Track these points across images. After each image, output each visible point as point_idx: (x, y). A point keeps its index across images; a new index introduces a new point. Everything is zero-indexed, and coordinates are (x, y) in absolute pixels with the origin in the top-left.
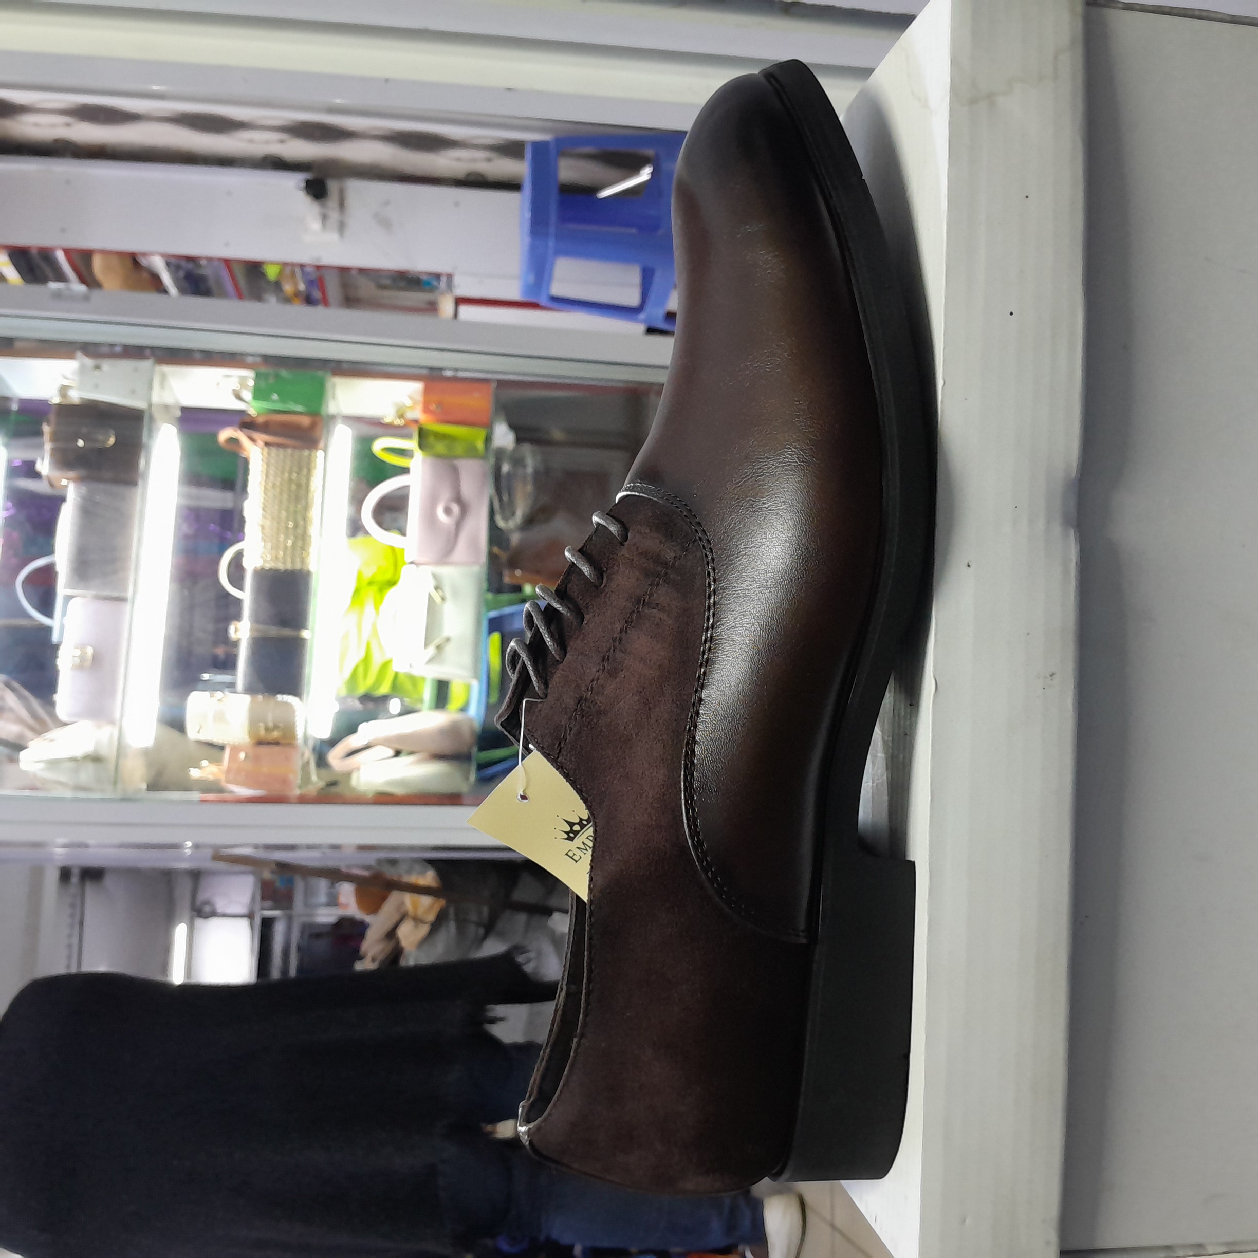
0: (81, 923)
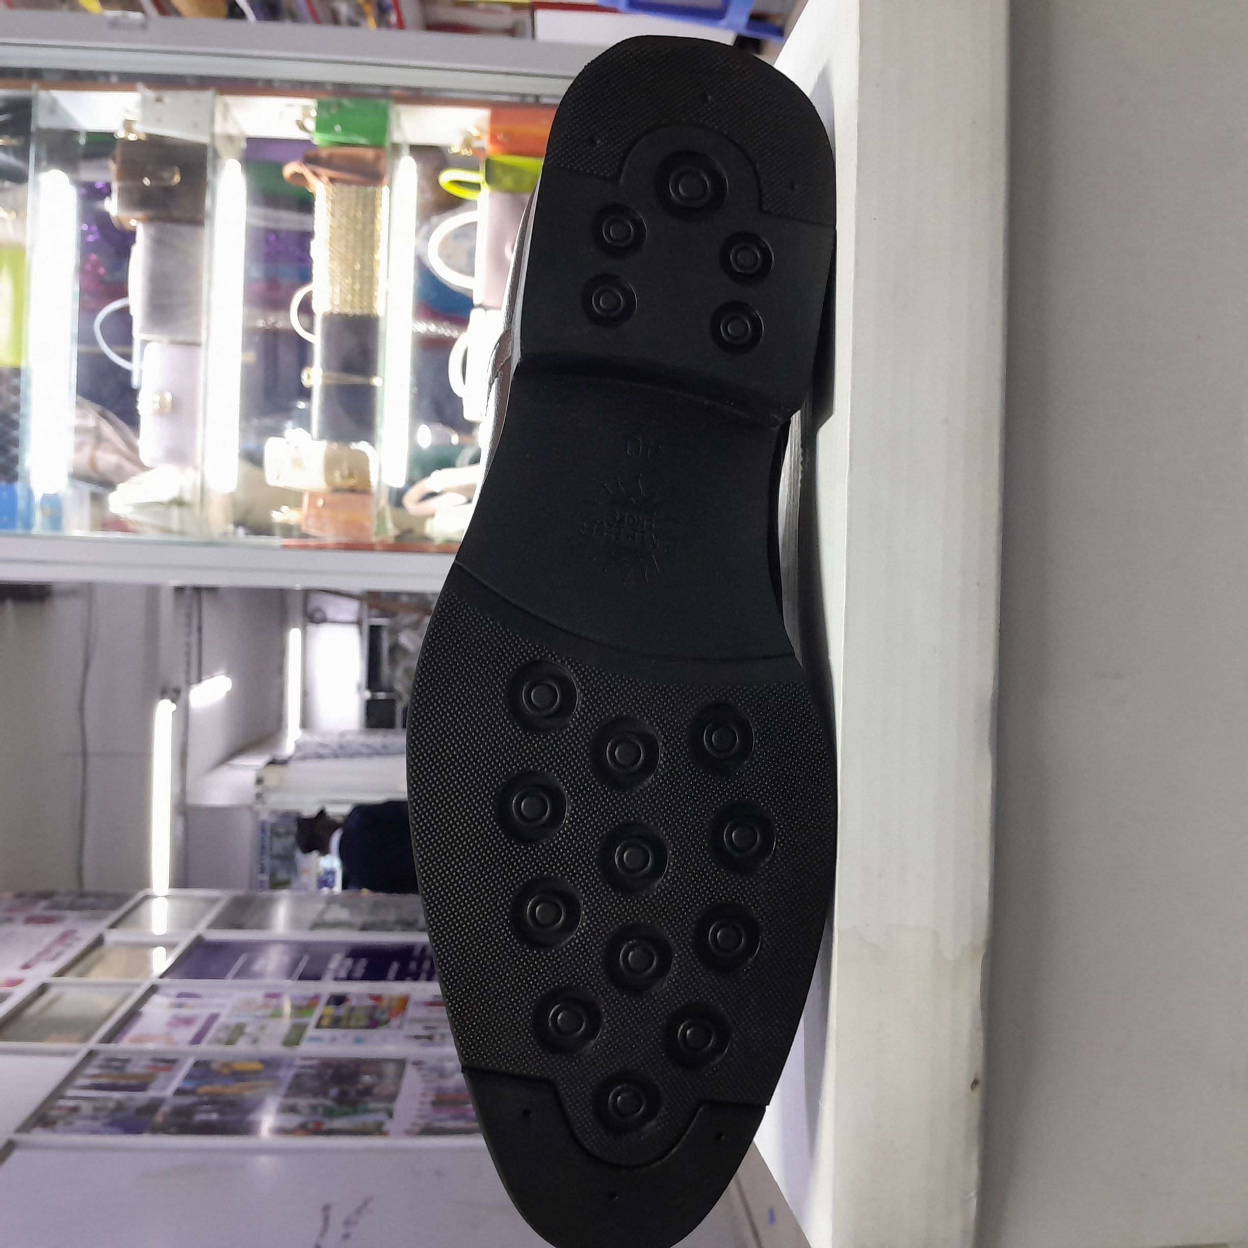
0: (200, 630)
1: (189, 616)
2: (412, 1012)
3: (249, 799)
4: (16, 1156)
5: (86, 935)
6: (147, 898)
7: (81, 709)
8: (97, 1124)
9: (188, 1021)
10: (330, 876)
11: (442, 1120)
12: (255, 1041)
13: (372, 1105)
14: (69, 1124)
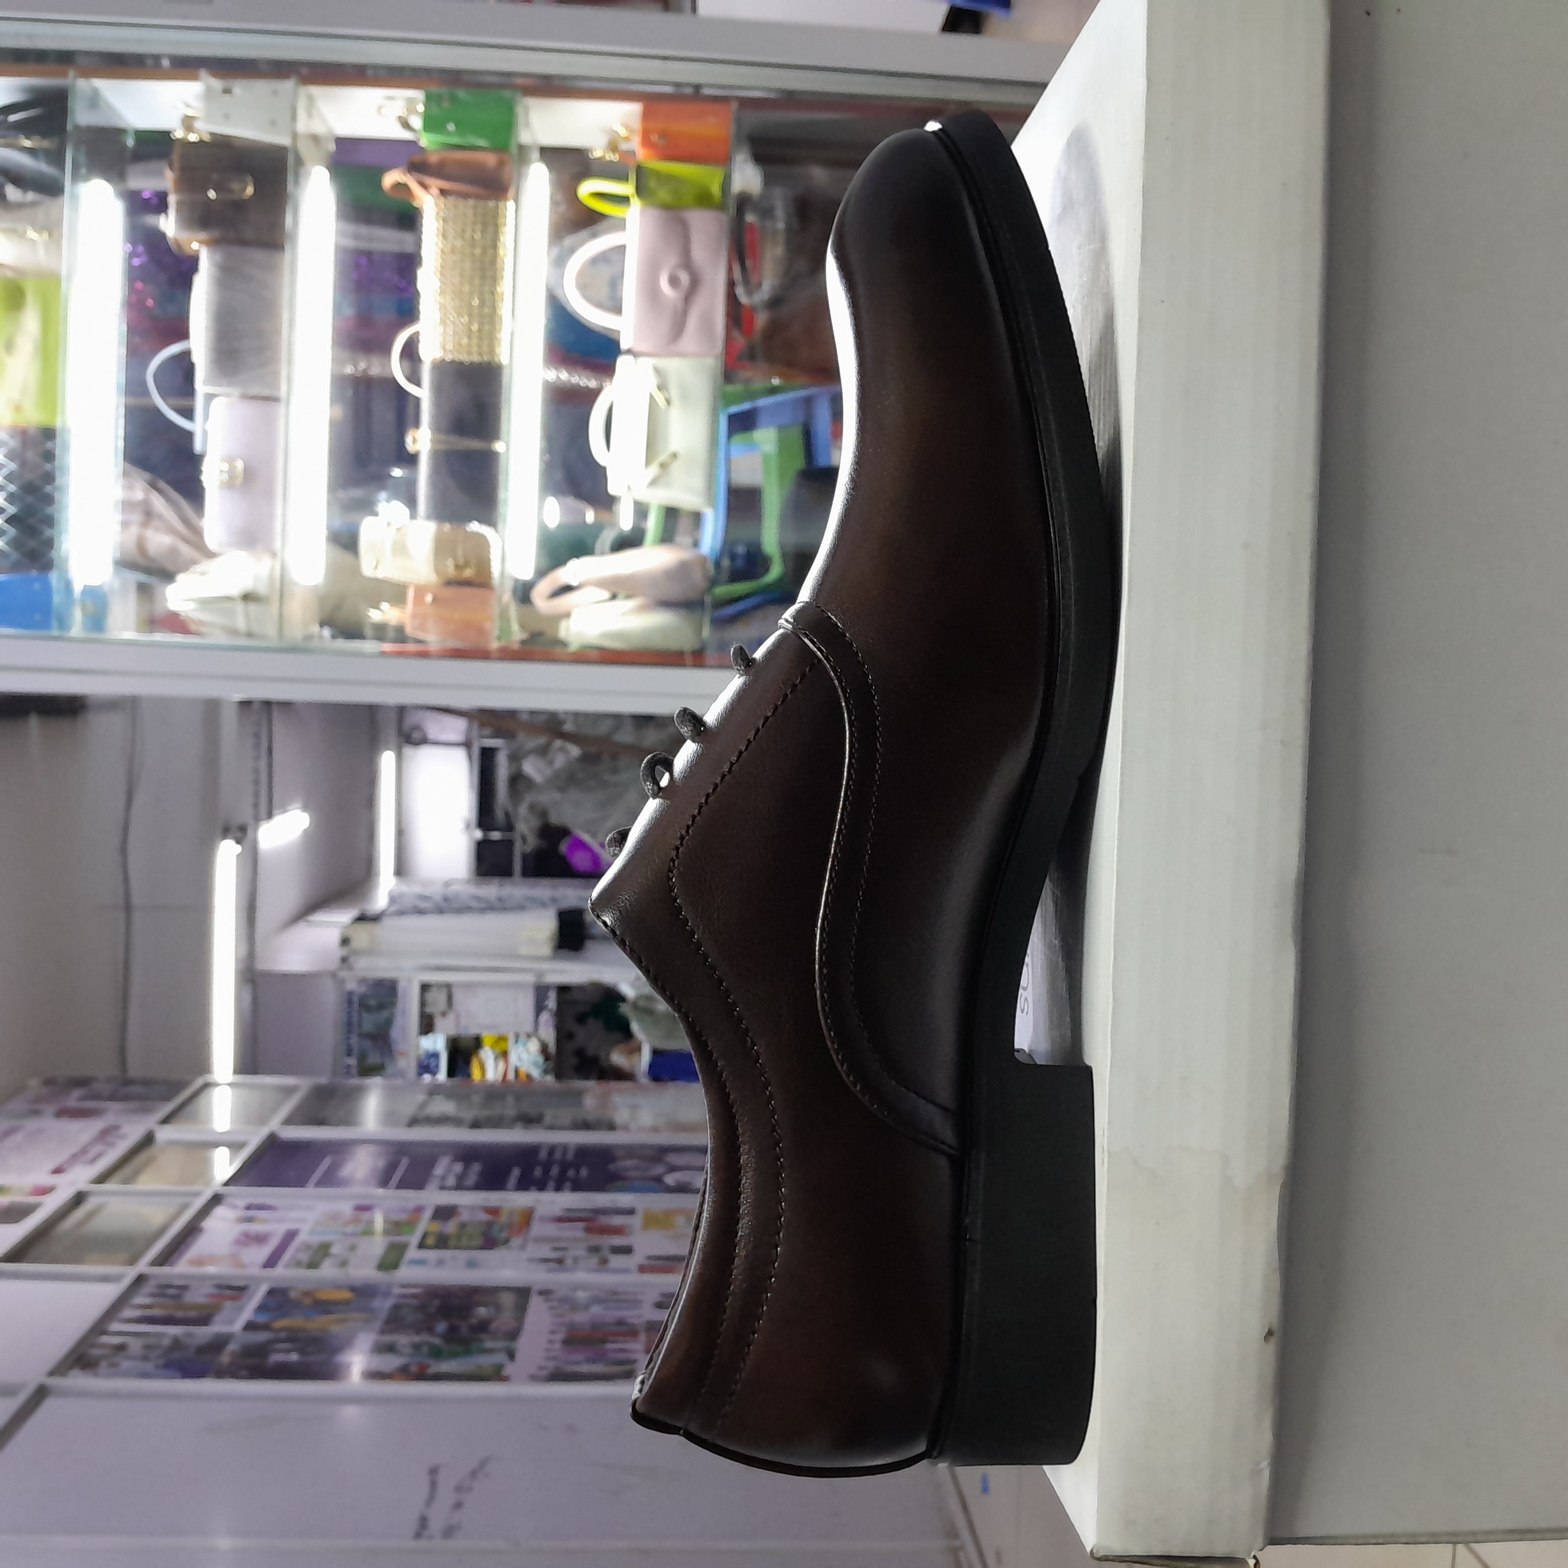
0: (269, 752)
1: (257, 735)
2: (537, 1229)
3: (333, 963)
4: (49, 1405)
5: (133, 1132)
6: (207, 1086)
7: (123, 850)
8: (149, 1367)
9: (260, 1239)
10: (432, 1060)
11: (576, 1363)
12: (344, 1264)
13: (489, 1344)
14: (114, 1365)
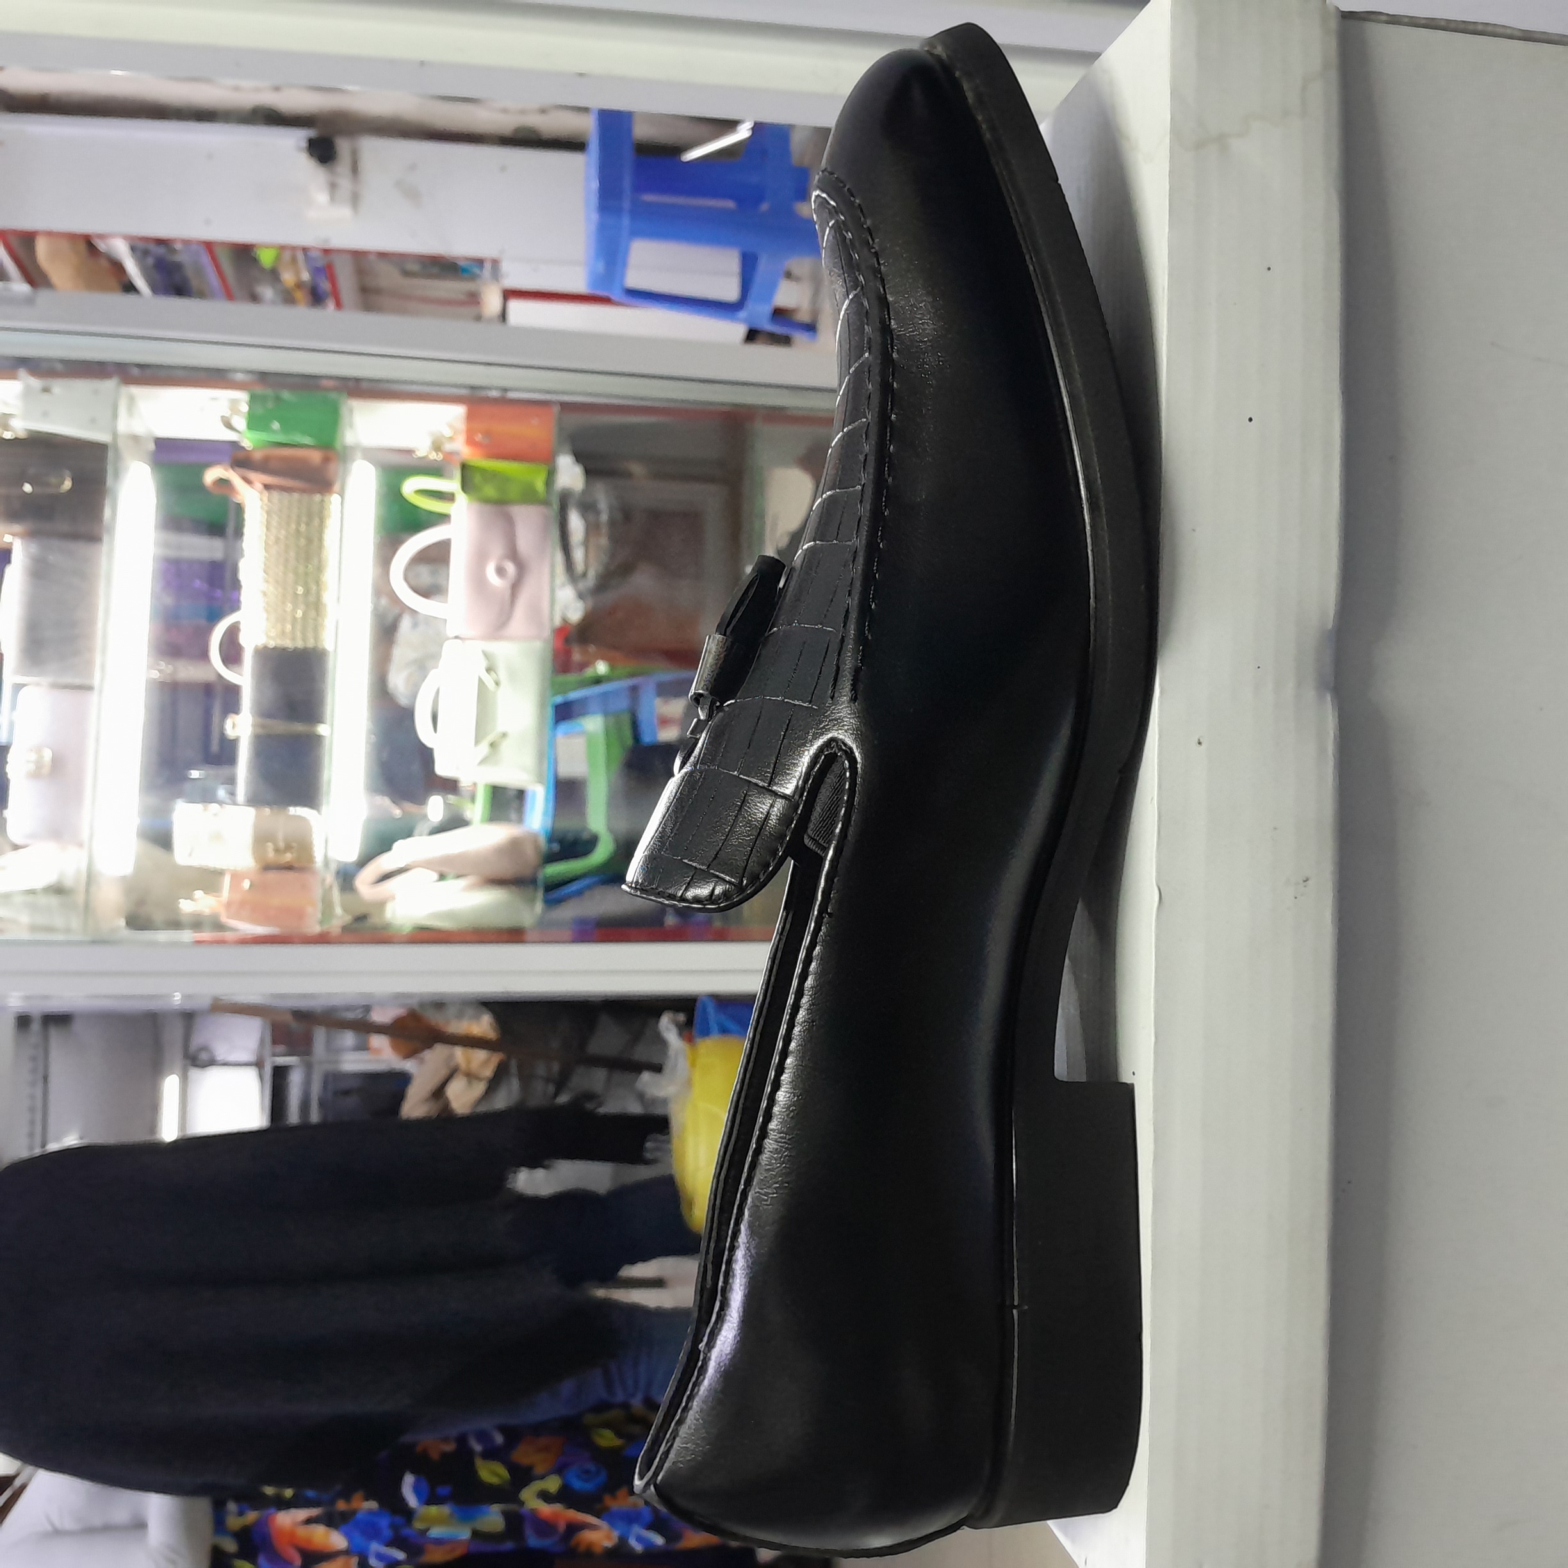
0: (45, 1079)
1: (34, 1059)
